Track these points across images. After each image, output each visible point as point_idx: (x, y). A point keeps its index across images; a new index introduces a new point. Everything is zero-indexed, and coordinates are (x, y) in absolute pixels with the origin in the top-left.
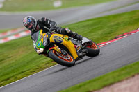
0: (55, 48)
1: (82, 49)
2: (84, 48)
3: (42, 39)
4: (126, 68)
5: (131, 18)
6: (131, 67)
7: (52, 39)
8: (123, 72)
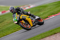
0: (22, 21)
3: (17, 17)
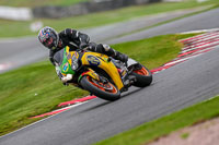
0: (89, 73)
1: (128, 75)
2: (131, 74)
3: (70, 61)
4: (145, 127)
5: (153, 47)
6: (153, 125)
7: (85, 60)
8: (141, 133)
